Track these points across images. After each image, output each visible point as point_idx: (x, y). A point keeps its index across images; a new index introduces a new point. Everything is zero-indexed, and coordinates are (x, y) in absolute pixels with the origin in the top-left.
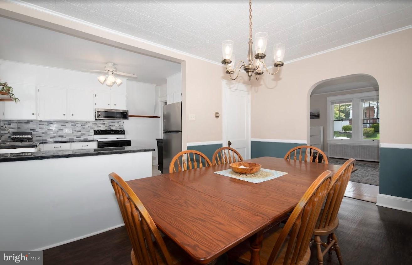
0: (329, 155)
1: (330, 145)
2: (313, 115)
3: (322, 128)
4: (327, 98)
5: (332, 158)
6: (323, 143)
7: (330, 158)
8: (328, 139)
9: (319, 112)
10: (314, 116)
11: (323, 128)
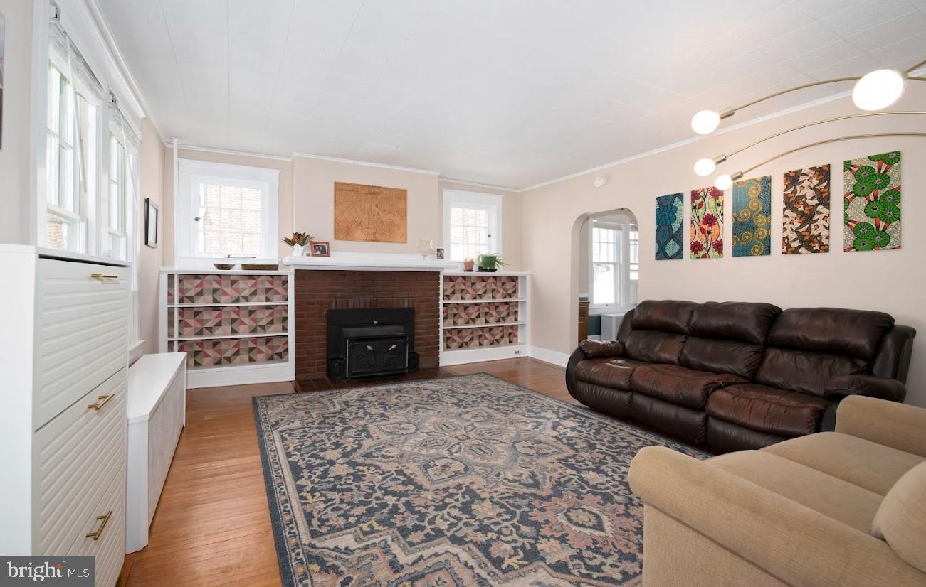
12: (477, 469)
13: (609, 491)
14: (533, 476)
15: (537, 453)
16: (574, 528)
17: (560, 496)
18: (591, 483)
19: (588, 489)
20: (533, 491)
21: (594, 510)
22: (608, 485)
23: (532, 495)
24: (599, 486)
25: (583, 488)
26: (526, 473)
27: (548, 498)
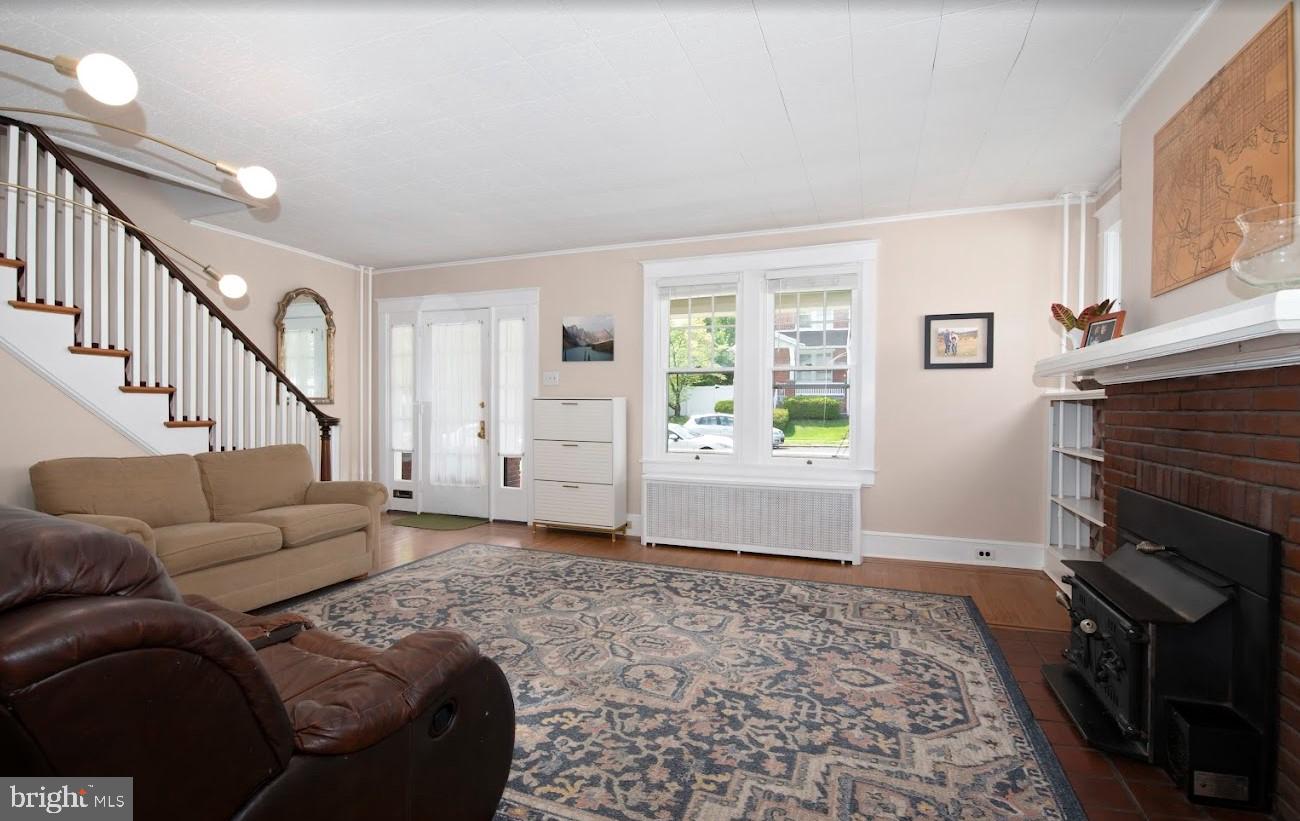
0: (645, 533)
1: (650, 486)
2: (588, 345)
3: (619, 405)
4: (641, 265)
5: (657, 545)
6: (625, 479)
7: (649, 545)
8: (644, 459)
9: (612, 330)
10: (594, 347)
11: (628, 403)
12: (536, 610)
13: (390, 625)
14: (475, 619)
15: (489, 643)
16: (421, 596)
17: (439, 611)
18: (410, 628)
19: (413, 622)
20: (467, 608)
21: (405, 609)
22: (391, 630)
23: (466, 606)
24: (400, 627)
25: (418, 622)
26: (484, 618)
27: (449, 607)
